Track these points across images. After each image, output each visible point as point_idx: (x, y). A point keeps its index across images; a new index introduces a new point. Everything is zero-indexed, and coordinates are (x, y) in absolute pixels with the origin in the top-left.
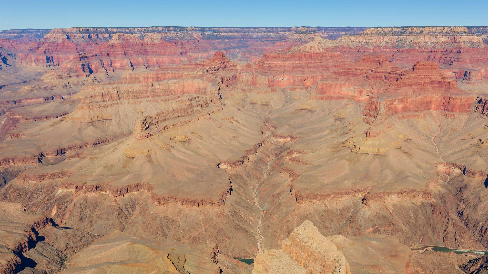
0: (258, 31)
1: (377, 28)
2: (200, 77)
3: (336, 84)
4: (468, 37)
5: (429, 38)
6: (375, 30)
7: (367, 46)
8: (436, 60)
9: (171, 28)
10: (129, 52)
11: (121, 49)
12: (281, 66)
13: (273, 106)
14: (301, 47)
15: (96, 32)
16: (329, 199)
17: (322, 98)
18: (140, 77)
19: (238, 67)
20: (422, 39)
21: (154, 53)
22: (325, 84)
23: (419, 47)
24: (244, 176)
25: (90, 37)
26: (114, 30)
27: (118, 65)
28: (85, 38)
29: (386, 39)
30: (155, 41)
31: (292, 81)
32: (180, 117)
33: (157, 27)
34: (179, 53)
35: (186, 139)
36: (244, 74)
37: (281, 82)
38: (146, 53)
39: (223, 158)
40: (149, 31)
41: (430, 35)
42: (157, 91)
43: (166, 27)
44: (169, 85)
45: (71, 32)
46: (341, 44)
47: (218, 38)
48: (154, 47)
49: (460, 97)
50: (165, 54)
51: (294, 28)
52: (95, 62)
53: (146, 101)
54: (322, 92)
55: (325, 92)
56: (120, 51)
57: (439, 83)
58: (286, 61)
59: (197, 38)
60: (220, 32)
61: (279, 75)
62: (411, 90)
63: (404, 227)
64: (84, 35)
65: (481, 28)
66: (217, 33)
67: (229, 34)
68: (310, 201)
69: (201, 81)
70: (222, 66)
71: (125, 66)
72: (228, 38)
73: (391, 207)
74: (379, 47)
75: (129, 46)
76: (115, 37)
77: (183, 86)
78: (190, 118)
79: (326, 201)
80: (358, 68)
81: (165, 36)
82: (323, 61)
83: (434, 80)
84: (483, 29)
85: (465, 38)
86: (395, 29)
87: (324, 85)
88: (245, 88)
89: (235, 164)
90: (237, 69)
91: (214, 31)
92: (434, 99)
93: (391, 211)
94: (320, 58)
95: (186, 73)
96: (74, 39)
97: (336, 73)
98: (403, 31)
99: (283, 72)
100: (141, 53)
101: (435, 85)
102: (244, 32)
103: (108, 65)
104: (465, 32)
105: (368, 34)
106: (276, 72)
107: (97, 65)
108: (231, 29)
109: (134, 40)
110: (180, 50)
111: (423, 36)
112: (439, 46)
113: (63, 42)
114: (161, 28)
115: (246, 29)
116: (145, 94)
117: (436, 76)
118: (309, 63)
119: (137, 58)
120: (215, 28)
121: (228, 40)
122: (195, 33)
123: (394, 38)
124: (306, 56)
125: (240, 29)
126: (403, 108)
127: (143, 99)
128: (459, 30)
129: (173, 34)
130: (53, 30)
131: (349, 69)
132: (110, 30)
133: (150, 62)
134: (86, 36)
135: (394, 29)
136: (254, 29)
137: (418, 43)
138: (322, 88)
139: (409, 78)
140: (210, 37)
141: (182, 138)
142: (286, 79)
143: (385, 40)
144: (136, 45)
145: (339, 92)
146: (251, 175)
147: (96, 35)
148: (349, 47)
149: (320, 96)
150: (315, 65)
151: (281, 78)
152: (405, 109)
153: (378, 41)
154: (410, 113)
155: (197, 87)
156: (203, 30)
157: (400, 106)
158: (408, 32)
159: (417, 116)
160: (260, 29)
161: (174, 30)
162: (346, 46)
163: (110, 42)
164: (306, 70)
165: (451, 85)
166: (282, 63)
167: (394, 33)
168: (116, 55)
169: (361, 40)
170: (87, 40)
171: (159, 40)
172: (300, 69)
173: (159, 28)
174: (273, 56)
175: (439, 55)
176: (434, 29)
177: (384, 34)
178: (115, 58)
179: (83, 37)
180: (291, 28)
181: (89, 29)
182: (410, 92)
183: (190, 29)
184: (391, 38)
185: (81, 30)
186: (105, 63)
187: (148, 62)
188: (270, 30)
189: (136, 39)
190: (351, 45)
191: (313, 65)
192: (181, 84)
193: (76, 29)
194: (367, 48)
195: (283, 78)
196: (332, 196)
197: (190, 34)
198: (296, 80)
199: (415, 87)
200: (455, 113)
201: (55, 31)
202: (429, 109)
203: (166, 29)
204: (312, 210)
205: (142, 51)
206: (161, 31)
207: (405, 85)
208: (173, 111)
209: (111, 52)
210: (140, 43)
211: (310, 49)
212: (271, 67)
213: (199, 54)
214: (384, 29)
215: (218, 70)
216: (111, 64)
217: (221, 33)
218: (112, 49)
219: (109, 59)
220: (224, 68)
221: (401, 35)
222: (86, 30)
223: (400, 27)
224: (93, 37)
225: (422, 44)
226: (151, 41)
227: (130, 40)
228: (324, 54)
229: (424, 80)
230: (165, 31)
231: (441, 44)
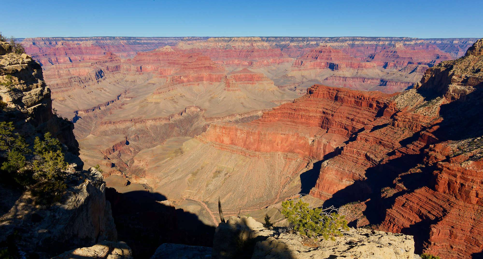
0: (169, 40)
1: (215, 37)
2: (90, 67)
3: (168, 69)
4: (261, 43)
5: (241, 44)
6: (213, 39)
7: (208, 48)
9: (107, 38)
10: (69, 52)
11: (64, 51)
12: (147, 60)
13: (138, 82)
14: (161, 49)
15: (55, 40)
16: (119, 124)
17: (161, 77)
18: (62, 67)
19: (122, 61)
20: (236, 44)
21: (87, 53)
23: (235, 48)
24: (92, 117)
25: (50, 44)
26: (68, 39)
27: (62, 61)
28: (47, 44)
29: (220, 44)
30: (88, 46)
31: (153, 68)
32: (62, 87)
33: (97, 37)
34: (103, 53)
35: (64, 99)
36: (125, 65)
37: (147, 69)
38: (82, 53)
39: (81, 108)
40: (93, 39)
41: (241, 42)
42: (61, 74)
43: (104, 37)
44: (70, 71)
45: (36, 40)
46: (194, 47)
47: (139, 44)
48: (87, 50)
49: (215, 74)
50: (94, 54)
52: (44, 59)
53: (55, 80)
54: (161, 73)
55: (162, 74)
56: (63, 52)
57: (208, 67)
58: (151, 57)
59: (122, 44)
61: (145, 65)
62: (192, 71)
63: (153, 135)
64: (46, 42)
65: (282, 38)
66: (139, 41)
67: (149, 41)
68: (107, 125)
69: (89, 69)
70: (110, 60)
71: (66, 61)
72: (147, 44)
73: (149, 126)
74: (215, 48)
75: (70, 49)
76: (60, 43)
77: (80, 72)
78: (69, 88)
79: (117, 125)
80: (179, 60)
81: (103, 43)
82: (173, 57)
83: (206, 65)
84: (283, 39)
85: (259, 44)
87: (162, 70)
88: (125, 72)
89: (87, 111)
90: (121, 62)
91: (138, 40)
92: (205, 76)
93: (148, 128)
94: (171, 55)
96: (39, 45)
97: (169, 63)
98: (230, 39)
99: (148, 64)
100: (78, 53)
101: (206, 68)
103: (55, 61)
104: (259, 40)
105: (210, 41)
106: (144, 63)
107: (45, 61)
108: (151, 38)
109: (74, 45)
110: (104, 51)
111: (237, 42)
112: (245, 48)
113: (30, 47)
114: (100, 38)
115: (160, 38)
116: (54, 77)
118: (164, 58)
119: (74, 57)
121: (146, 45)
122: (122, 41)
123: (225, 44)
124: (162, 54)
125: (157, 38)
127: (52, 79)
128: (256, 39)
129: (108, 42)
130: (26, 39)
131: (175, 61)
132: (66, 39)
133: (85, 59)
134: (48, 43)
135: (225, 38)
136: (166, 38)
138: (161, 72)
139: (192, 65)
140: (134, 43)
141: (61, 99)
142: (150, 67)
143: (219, 45)
144: (75, 48)
145: (170, 74)
147: (55, 42)
149: (160, 76)
150: (167, 59)
151: (147, 67)
152: (189, 81)
153: (215, 45)
154: (191, 83)
155: (87, 72)
156: (129, 39)
157: (185, 79)
158: (232, 40)
159: (194, 84)
161: (109, 39)
162: (197, 48)
163: (57, 46)
164: (162, 62)
165: (214, 68)
166: (148, 58)
167: (225, 41)
168: (60, 55)
169: (206, 45)
170: (48, 45)
171: (91, 45)
172: (158, 61)
173: (99, 38)
174: (143, 54)
175: (244, 53)
176: (244, 38)
177: (219, 41)
178: (60, 56)
179: (45, 43)
181: (50, 38)
182: (191, 72)
183: (119, 38)
184: (223, 44)
185: (44, 39)
186: (53, 60)
187: (84, 59)
188: (177, 38)
189: (75, 45)
190: (200, 48)
191: (166, 59)
192: (78, 70)
193: (40, 38)
194: (208, 49)
196: (121, 122)
197: (118, 41)
198: (155, 67)
199: (195, 70)
200: (213, 82)
201: (27, 39)
202: (203, 81)
203: (104, 38)
204: (107, 129)
205: (79, 52)
207: (190, 68)
208: (57, 84)
209: (57, 53)
210: (78, 47)
212: (142, 60)
214: (220, 38)
215: (106, 62)
216: (57, 60)
217: (143, 41)
218: (57, 51)
219: (56, 57)
220: (111, 61)
221: (229, 42)
222: (48, 39)
223: (229, 37)
224: (53, 43)
225: (237, 47)
226: (85, 46)
227: (71, 45)
228: (174, 53)
229: (200, 66)
230: (103, 40)
231: (246, 47)
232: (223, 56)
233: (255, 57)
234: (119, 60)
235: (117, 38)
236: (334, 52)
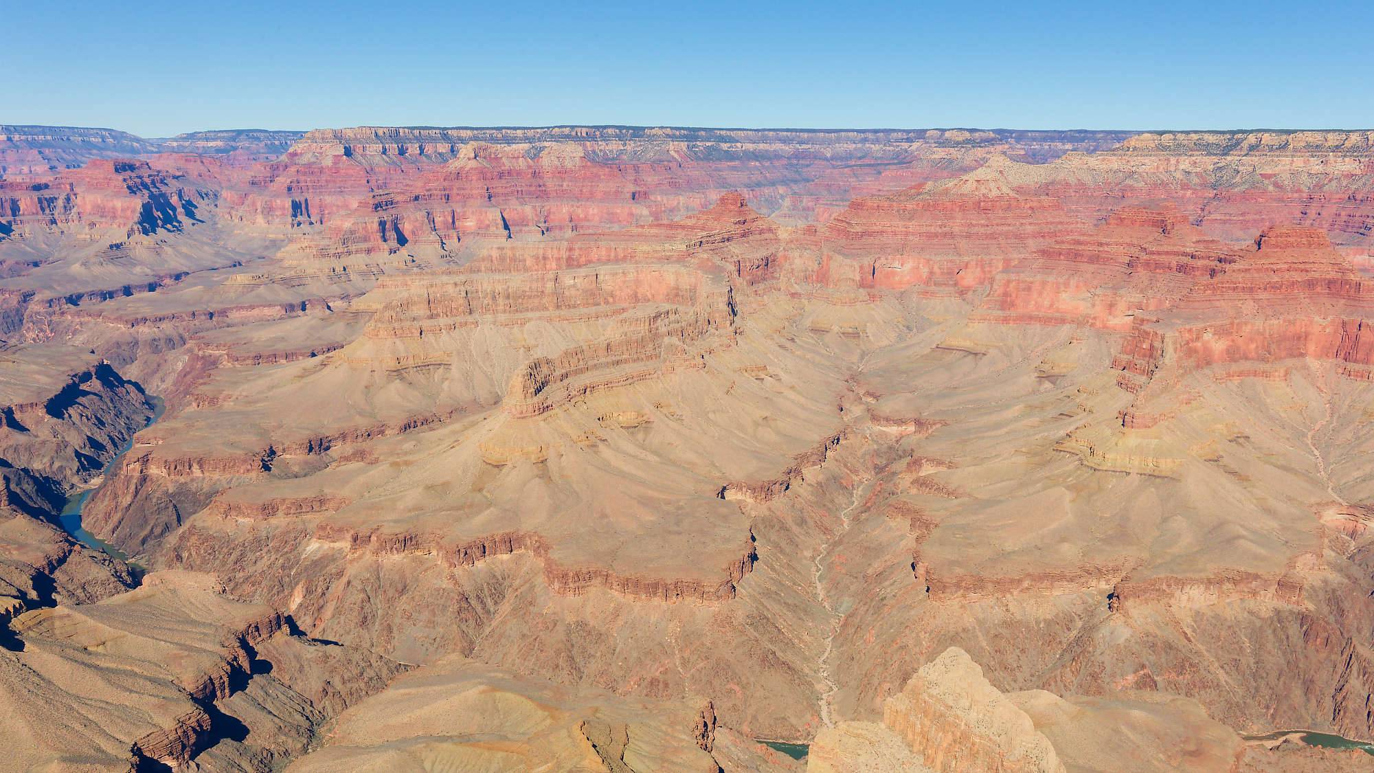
1: (1161, 133)
2: (681, 259)
3: (1044, 283)
5: (1305, 163)
6: (1154, 140)
7: (1129, 182)
8: (1324, 222)
9: (610, 131)
10: (500, 190)
11: (481, 184)
12: (895, 233)
13: (871, 338)
15: (418, 139)
16: (1016, 592)
17: (1006, 320)
18: (526, 256)
19: (783, 234)
20: (1284, 165)
21: (562, 195)
22: (1014, 283)
23: (1276, 185)
24: (790, 522)
25: (402, 152)
26: (463, 134)
27: (470, 224)
28: (390, 153)
29: (1185, 164)
30: (568, 164)
31: (925, 271)
32: (626, 361)
33: (573, 127)
34: (629, 196)
35: (640, 419)
36: (797, 254)
37: (894, 274)
38: (542, 194)
39: (736, 472)
40: (552, 136)
41: (1307, 154)
42: (567, 293)
43: (597, 127)
44: (600, 278)
45: (356, 139)
46: (1061, 176)
47: (731, 156)
48: (563, 179)
50: (591, 197)
51: (935, 132)
52: (412, 217)
53: (540, 318)
54: (1006, 302)
55: (1013, 305)
56: (476, 187)
57: (1330, 283)
58: (910, 219)
59: (676, 156)
60: (737, 141)
61: (890, 257)
62: (1252, 303)
63: (1222, 676)
64: (387, 146)
66: (729, 145)
67: (762, 146)
68: (964, 596)
69: (683, 270)
70: (740, 229)
71: (488, 226)
72: (756, 156)
73: (1189, 620)
74: (1164, 184)
75: (501, 175)
76: (466, 151)
77: (638, 282)
78: (651, 365)
79: (1008, 596)
80: (1104, 240)
81: (594, 152)
82: (1009, 221)
83: (1317, 275)
86: (1211, 138)
87: (1012, 285)
88: (797, 288)
89: (765, 490)
90: (777, 240)
91: (723, 139)
92: (1316, 330)
93: (1189, 631)
94: (1001, 213)
95: (645, 248)
96: (362, 156)
97: (1044, 253)
98: (1232, 141)
99: (901, 250)
100: (530, 193)
101: (1319, 289)
102: (801, 143)
103: (445, 223)
105: (1135, 149)
106: (883, 248)
107: (417, 224)
108: (766, 133)
109: (514, 161)
110: (632, 188)
111: (1287, 156)
112: (1334, 183)
113: (335, 163)
114: (584, 130)
115: (806, 135)
116: (536, 301)
117: (1322, 266)
118: (971, 225)
119: (519, 208)
120: (725, 132)
121: (757, 164)
122: (671, 143)
123: (1208, 162)
124: (963, 208)
125: (789, 134)
126: (1228, 351)
127: (530, 315)
129: (614, 146)
130: (312, 132)
131: (1078, 243)
132: (454, 133)
133: (552, 217)
134: (393, 148)
135: (1206, 136)
136: (827, 134)
137: (1275, 175)
138: (1006, 294)
139: (1247, 270)
140: (709, 155)
141: (629, 417)
142: (908, 266)
143: (1182, 167)
144: (519, 173)
146: (809, 520)
148: (1082, 186)
149: (1000, 313)
150: (989, 230)
151: (896, 264)
152: (1233, 355)
153: (1161, 169)
154: (1246, 365)
155: (672, 284)
156: (691, 135)
158: (1245, 145)
159: (1266, 374)
160: (843, 134)
161: (617, 136)
162: (1072, 180)
163: (454, 165)
164: (963, 244)
165: (1363, 290)
166: (899, 225)
167: (1208, 149)
168: (466, 198)
169: (1115, 166)
170: (395, 159)
171: (578, 161)
172: (946, 241)
173: (579, 130)
174: (875, 205)
175: (1332, 209)
176: (1319, 137)
177: (1179, 149)
178: (463, 207)
179: (384, 152)
180: (925, 131)
181: (401, 130)
182: (1248, 307)
183: (660, 132)
184: (1197, 161)
185: (380, 133)
186: (439, 219)
187: (547, 216)
188: (870, 136)
189: (518, 157)
190: (1087, 179)
191: (982, 230)
192: (631, 277)
193: (368, 132)
194: (1132, 188)
195: (902, 265)
196: (1026, 584)
197: (658, 145)
198: (936, 269)
199: (1263, 295)
201: (317, 135)
202: (1302, 355)
203: (598, 133)
204: (969, 620)
205: (533, 189)
206: (584, 137)
207: (1234, 289)
208: (608, 347)
209: (455, 191)
210: (530, 167)
211: (976, 188)
212: (870, 234)
213: (681, 198)
214: (1181, 137)
215: (728, 240)
216: (453, 222)
217: (739, 145)
218: (457, 184)
219: (450, 209)
220: (743, 236)
221: (1226, 154)
222: (394, 134)
223: (1223, 133)
224: (409, 150)
225: (1286, 179)
226: (556, 162)
227: (504, 160)
228: (1014, 203)
229: (1287, 275)
230: (594, 138)
231: (1338, 179)
234: (770, 230)
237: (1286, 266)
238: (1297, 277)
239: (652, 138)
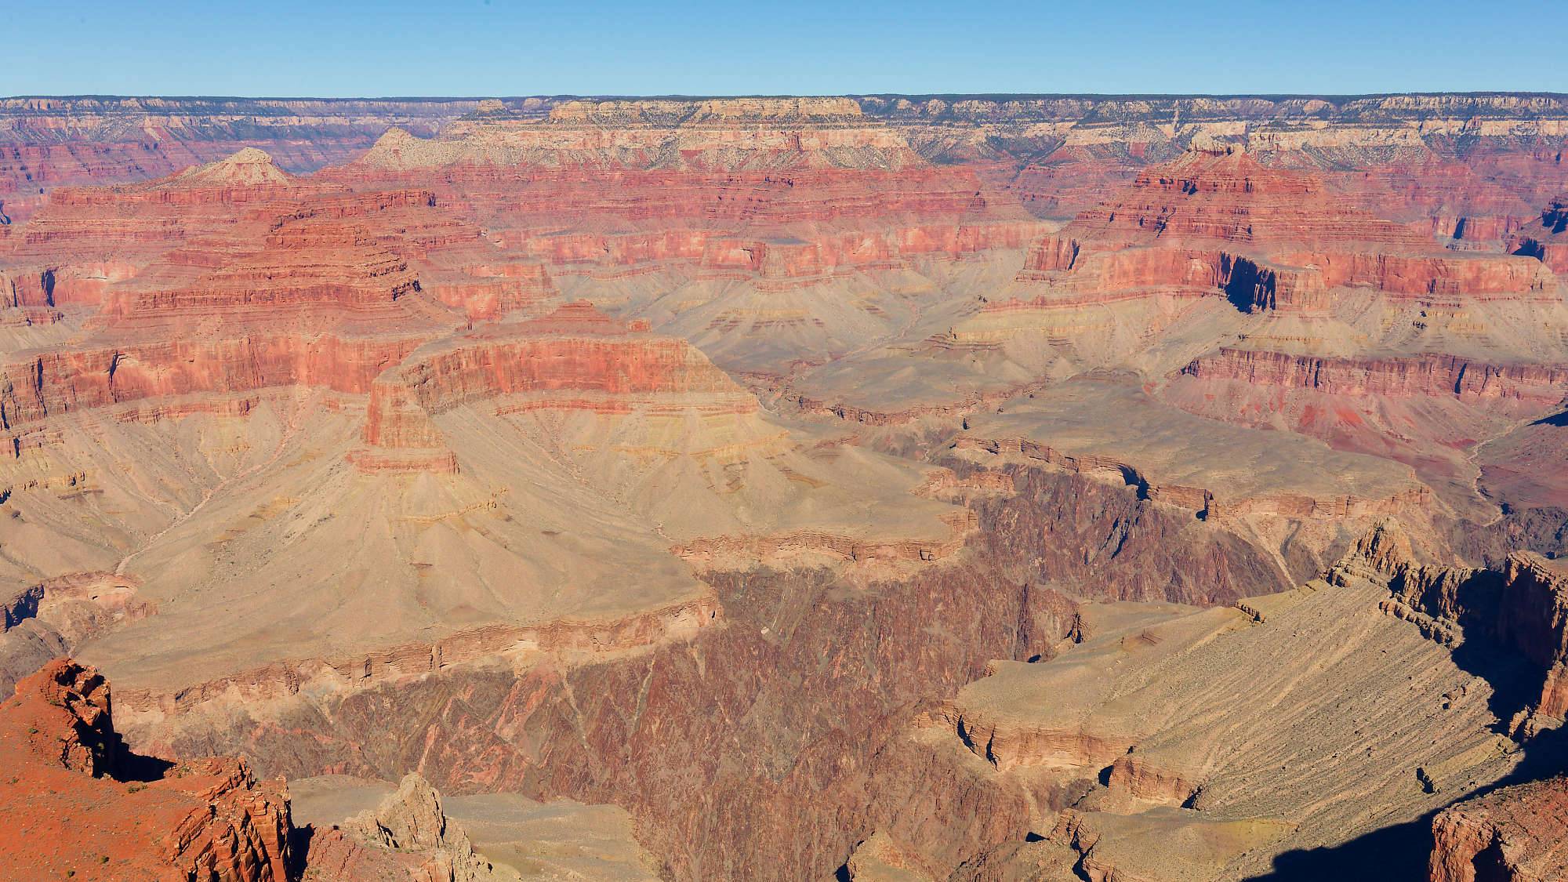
1: (598, 100)
4: (856, 131)
5: (735, 136)
6: (585, 110)
7: (544, 162)
9: (86, 103)
14: (206, 169)
20: (712, 140)
23: (697, 164)
29: (623, 139)
33: (27, 98)
37: (94, 285)
41: (738, 126)
43: (69, 98)
46: (465, 156)
58: (131, 216)
59: (153, 134)
60: (293, 114)
62: (218, 318)
65: (1040, 103)
72: (315, 133)
74: (588, 163)
81: (59, 130)
84: (1044, 107)
85: (842, 137)
86: (667, 106)
92: (307, 349)
98: (689, 110)
99: (108, 255)
101: (325, 298)
102: (397, 115)
104: (849, 118)
105: (561, 120)
106: (80, 255)
108: (356, 102)
111: (715, 129)
112: (756, 161)
114: (43, 102)
115: (404, 105)
120: (274, 102)
121: (308, 143)
122: (147, 118)
123: (655, 137)
125: (386, 104)
126: (174, 380)
128: (826, 108)
129: (90, 122)
135: (661, 104)
137: (700, 152)
142: (114, 274)
143: (618, 142)
148: (490, 169)
151: (98, 273)
152: (184, 384)
153: (589, 146)
154: (196, 397)
157: (155, 375)
158: (699, 115)
159: (212, 408)
161: (95, 109)
162: (479, 161)
166: (115, 221)
167: (658, 120)
169: (537, 143)
173: (33, 101)
175: (748, 192)
176: (757, 104)
177: (621, 120)
182: (209, 323)
183: (136, 104)
184: (638, 135)
190: (500, 159)
194: (541, 170)
195: (107, 274)
197: (132, 120)
199: (239, 309)
200: (345, 396)
202: (291, 382)
203: (69, 105)
206: (44, 111)
214: (625, 105)
221: (677, 127)
223: (683, 99)
225: (711, 158)
228: (279, 193)
230: (61, 113)
231: (763, 156)
232: (611, 210)
233: (802, 215)
235: (129, 103)
236: (1272, 188)
237: (288, 271)
238: (301, 283)
239: (126, 110)
